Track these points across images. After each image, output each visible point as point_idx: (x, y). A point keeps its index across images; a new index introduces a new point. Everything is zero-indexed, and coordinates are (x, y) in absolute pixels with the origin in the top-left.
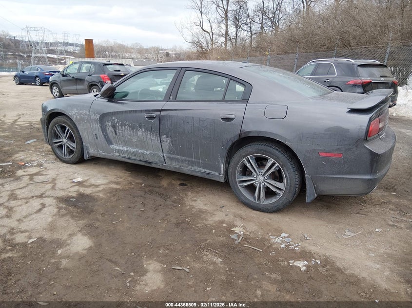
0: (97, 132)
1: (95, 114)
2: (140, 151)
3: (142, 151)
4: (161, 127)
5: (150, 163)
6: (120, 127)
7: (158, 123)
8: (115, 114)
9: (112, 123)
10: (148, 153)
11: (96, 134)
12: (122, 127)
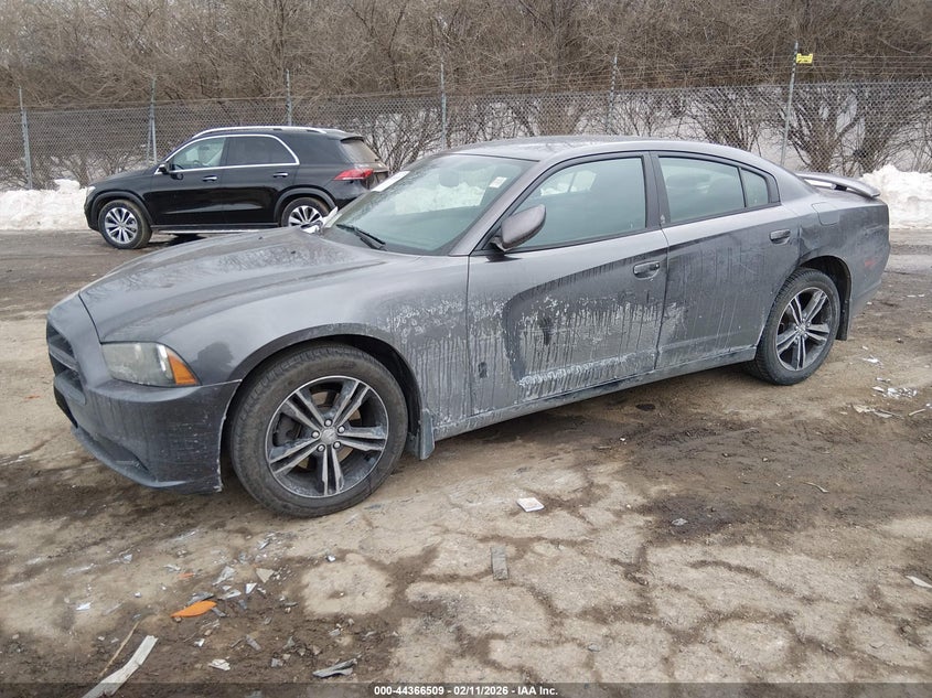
0: (488, 357)
1: (489, 305)
2: (603, 363)
3: (609, 361)
4: (670, 287)
5: (616, 383)
6: (564, 318)
7: (663, 279)
8: (550, 289)
9: (540, 313)
10: (624, 358)
11: (483, 364)
12: (569, 318)
